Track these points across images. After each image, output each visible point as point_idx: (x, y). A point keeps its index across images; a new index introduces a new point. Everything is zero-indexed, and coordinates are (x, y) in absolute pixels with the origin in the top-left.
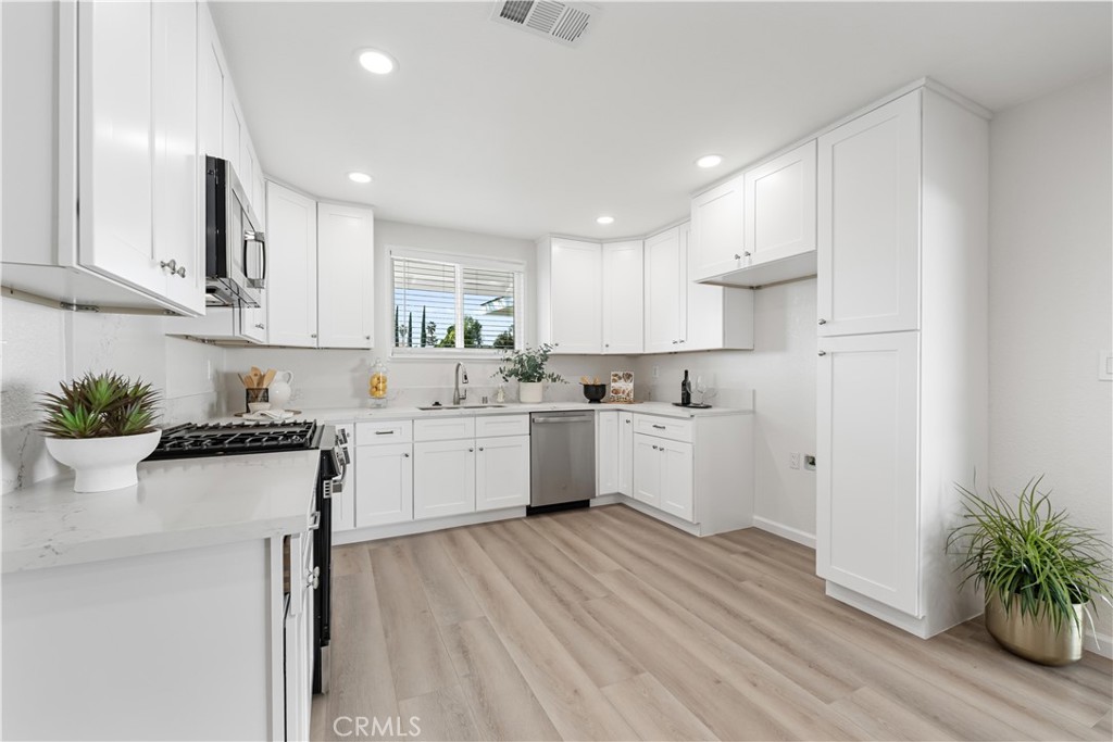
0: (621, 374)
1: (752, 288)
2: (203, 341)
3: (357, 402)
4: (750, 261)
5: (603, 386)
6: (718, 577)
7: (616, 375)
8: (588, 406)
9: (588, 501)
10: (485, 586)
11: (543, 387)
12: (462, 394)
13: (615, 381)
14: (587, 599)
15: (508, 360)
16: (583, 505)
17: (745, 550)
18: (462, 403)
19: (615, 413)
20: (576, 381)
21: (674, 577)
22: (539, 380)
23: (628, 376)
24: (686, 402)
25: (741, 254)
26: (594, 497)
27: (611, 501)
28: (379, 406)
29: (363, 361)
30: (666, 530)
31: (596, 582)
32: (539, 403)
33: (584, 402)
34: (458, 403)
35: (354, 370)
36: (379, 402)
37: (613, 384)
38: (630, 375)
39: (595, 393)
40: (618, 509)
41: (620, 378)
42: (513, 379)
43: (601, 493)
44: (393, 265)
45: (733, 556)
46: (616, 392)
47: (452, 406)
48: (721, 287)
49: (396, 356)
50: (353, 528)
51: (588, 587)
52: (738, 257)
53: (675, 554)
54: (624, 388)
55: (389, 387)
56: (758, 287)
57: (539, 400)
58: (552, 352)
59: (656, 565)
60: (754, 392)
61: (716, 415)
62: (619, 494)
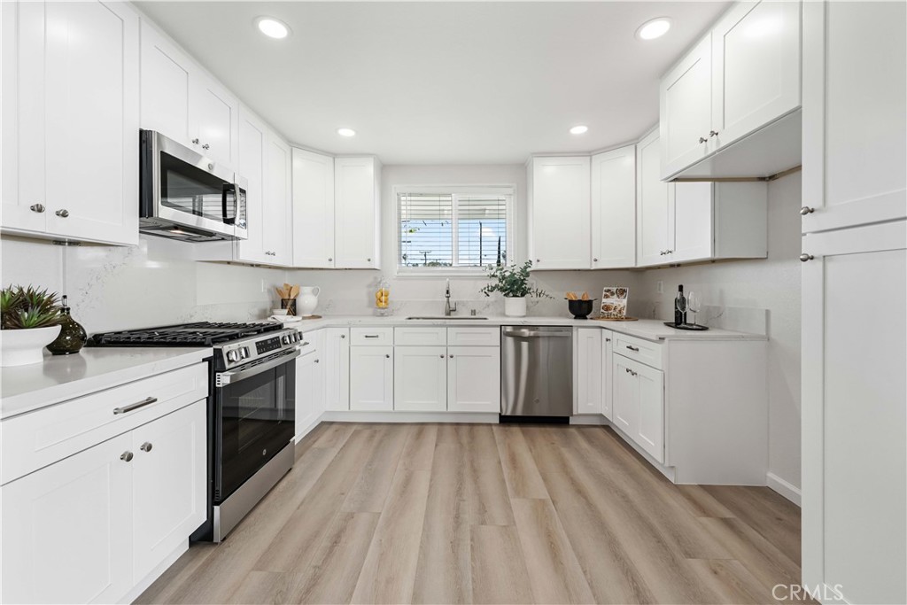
0: (614, 289)
1: (762, 179)
2: (252, 265)
3: (370, 311)
4: (718, 142)
5: (590, 303)
6: (659, 541)
7: (609, 291)
8: (570, 321)
9: (568, 418)
10: (407, 483)
11: (527, 302)
12: (452, 306)
13: (606, 297)
14: (483, 523)
15: (493, 276)
16: (562, 421)
17: (728, 514)
18: (453, 315)
19: (599, 330)
20: (561, 295)
21: (601, 526)
22: (523, 295)
23: (622, 292)
24: (680, 321)
25: (706, 136)
26: (572, 415)
27: (596, 422)
28: (382, 315)
29: (376, 278)
30: (636, 465)
31: (507, 506)
32: (524, 317)
33: (567, 317)
34: (449, 314)
35: (369, 286)
36: (383, 311)
37: (604, 300)
38: (625, 291)
39: (581, 309)
40: (600, 433)
41: (613, 294)
42: (498, 294)
43: (580, 412)
44: (399, 200)
45: (704, 520)
46: (607, 308)
47: (444, 316)
48: (709, 184)
49: (400, 274)
50: (347, 410)
51: (496, 511)
52: (702, 140)
53: (625, 497)
54: (616, 304)
55: (390, 299)
56: (772, 178)
57: (524, 314)
58: (534, 267)
59: (589, 504)
60: (768, 312)
61: (713, 339)
62: (601, 415)
